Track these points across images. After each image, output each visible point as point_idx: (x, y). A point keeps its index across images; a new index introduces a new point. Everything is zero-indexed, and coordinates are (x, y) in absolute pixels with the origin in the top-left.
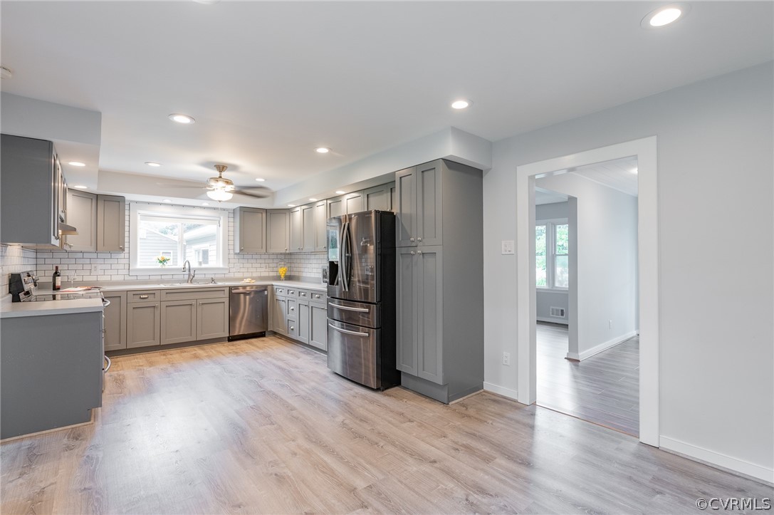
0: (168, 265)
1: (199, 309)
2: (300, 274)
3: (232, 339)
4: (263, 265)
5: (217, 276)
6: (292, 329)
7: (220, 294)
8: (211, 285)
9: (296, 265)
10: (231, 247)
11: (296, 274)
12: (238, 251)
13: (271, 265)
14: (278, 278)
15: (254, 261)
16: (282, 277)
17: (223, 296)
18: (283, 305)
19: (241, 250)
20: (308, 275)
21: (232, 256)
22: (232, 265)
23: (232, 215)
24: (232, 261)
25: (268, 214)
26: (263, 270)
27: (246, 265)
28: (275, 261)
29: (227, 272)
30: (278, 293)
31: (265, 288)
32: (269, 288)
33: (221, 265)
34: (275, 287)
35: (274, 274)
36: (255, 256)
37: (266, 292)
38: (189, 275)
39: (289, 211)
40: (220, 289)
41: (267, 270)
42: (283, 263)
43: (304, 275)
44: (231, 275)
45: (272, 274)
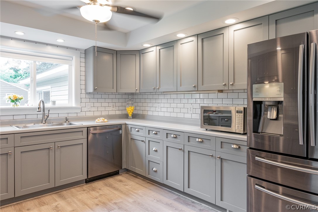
0: (19, 105)
1: (58, 153)
2: (145, 113)
4: (111, 104)
5: (70, 115)
6: (156, 171)
7: (79, 136)
8: (66, 126)
9: (140, 104)
10: (83, 87)
11: (140, 112)
13: (117, 104)
14: (126, 116)
15: (103, 100)
16: (130, 115)
17: (81, 137)
19: (95, 90)
20: (155, 114)
21: (83, 96)
22: (83, 105)
23: (83, 56)
24: (83, 100)
25: (119, 56)
26: (111, 109)
27: (97, 105)
28: (121, 101)
29: (79, 111)
30: (134, 132)
31: (119, 127)
32: (123, 127)
33: (74, 105)
34: (130, 127)
35: (124, 112)
36: (103, 96)
37: (121, 131)
38: (44, 114)
39: (141, 52)
40: (77, 130)
41: (114, 109)
42: (130, 102)
43: (150, 113)
44: (83, 114)
45: (118, 113)
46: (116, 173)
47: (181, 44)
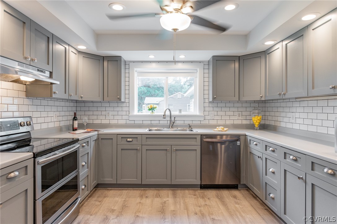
0: (156, 113)
1: (174, 155)
2: (277, 124)
3: (204, 187)
4: (236, 113)
5: (194, 122)
6: (273, 199)
7: (193, 142)
8: (188, 132)
9: (272, 114)
10: (206, 96)
11: (272, 123)
12: (211, 100)
13: (244, 113)
14: (251, 127)
15: (228, 109)
16: (256, 126)
17: (195, 143)
18: (260, 164)
19: (214, 98)
20: (289, 126)
21: (207, 105)
22: (207, 113)
23: (206, 67)
24: (207, 109)
25: (241, 61)
26: (236, 118)
27: (220, 113)
28: (248, 109)
29: (202, 119)
30: (252, 145)
31: (238, 138)
32: (242, 138)
33: (197, 113)
34: (249, 138)
35: (247, 122)
36: (228, 105)
37: (238, 142)
38: (171, 121)
40: (192, 137)
41: (240, 118)
42: (257, 111)
43: (283, 125)
44: (206, 122)
45: (245, 122)
46: (234, 187)
47: (313, 30)
